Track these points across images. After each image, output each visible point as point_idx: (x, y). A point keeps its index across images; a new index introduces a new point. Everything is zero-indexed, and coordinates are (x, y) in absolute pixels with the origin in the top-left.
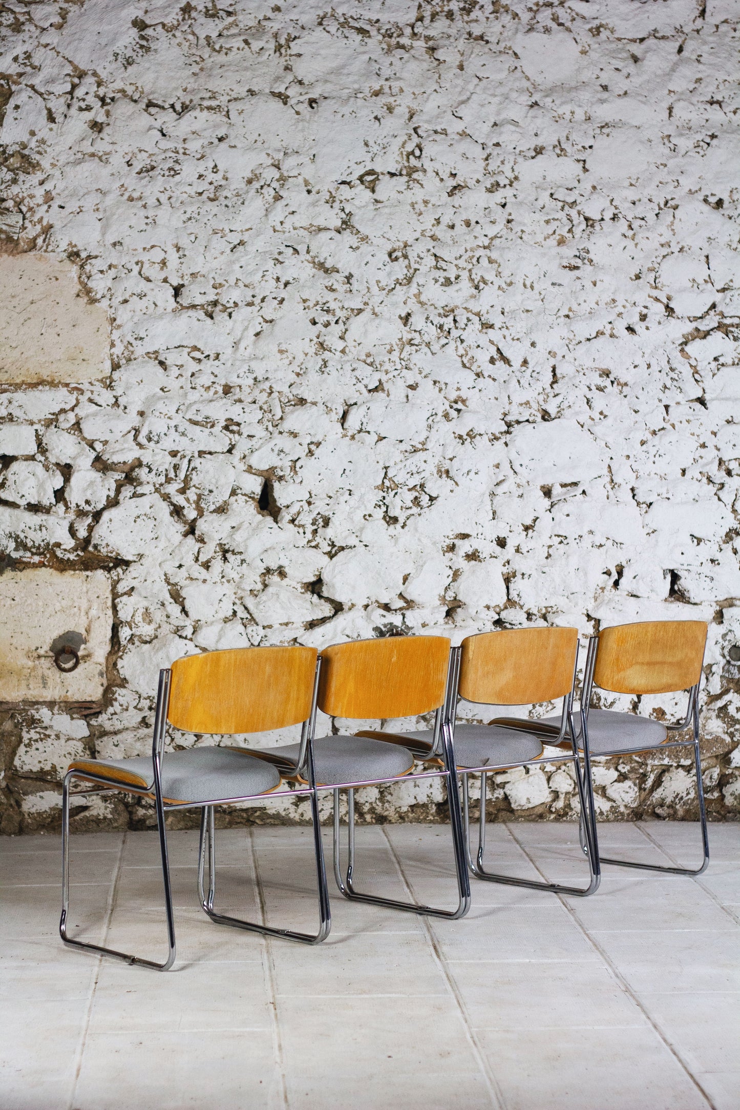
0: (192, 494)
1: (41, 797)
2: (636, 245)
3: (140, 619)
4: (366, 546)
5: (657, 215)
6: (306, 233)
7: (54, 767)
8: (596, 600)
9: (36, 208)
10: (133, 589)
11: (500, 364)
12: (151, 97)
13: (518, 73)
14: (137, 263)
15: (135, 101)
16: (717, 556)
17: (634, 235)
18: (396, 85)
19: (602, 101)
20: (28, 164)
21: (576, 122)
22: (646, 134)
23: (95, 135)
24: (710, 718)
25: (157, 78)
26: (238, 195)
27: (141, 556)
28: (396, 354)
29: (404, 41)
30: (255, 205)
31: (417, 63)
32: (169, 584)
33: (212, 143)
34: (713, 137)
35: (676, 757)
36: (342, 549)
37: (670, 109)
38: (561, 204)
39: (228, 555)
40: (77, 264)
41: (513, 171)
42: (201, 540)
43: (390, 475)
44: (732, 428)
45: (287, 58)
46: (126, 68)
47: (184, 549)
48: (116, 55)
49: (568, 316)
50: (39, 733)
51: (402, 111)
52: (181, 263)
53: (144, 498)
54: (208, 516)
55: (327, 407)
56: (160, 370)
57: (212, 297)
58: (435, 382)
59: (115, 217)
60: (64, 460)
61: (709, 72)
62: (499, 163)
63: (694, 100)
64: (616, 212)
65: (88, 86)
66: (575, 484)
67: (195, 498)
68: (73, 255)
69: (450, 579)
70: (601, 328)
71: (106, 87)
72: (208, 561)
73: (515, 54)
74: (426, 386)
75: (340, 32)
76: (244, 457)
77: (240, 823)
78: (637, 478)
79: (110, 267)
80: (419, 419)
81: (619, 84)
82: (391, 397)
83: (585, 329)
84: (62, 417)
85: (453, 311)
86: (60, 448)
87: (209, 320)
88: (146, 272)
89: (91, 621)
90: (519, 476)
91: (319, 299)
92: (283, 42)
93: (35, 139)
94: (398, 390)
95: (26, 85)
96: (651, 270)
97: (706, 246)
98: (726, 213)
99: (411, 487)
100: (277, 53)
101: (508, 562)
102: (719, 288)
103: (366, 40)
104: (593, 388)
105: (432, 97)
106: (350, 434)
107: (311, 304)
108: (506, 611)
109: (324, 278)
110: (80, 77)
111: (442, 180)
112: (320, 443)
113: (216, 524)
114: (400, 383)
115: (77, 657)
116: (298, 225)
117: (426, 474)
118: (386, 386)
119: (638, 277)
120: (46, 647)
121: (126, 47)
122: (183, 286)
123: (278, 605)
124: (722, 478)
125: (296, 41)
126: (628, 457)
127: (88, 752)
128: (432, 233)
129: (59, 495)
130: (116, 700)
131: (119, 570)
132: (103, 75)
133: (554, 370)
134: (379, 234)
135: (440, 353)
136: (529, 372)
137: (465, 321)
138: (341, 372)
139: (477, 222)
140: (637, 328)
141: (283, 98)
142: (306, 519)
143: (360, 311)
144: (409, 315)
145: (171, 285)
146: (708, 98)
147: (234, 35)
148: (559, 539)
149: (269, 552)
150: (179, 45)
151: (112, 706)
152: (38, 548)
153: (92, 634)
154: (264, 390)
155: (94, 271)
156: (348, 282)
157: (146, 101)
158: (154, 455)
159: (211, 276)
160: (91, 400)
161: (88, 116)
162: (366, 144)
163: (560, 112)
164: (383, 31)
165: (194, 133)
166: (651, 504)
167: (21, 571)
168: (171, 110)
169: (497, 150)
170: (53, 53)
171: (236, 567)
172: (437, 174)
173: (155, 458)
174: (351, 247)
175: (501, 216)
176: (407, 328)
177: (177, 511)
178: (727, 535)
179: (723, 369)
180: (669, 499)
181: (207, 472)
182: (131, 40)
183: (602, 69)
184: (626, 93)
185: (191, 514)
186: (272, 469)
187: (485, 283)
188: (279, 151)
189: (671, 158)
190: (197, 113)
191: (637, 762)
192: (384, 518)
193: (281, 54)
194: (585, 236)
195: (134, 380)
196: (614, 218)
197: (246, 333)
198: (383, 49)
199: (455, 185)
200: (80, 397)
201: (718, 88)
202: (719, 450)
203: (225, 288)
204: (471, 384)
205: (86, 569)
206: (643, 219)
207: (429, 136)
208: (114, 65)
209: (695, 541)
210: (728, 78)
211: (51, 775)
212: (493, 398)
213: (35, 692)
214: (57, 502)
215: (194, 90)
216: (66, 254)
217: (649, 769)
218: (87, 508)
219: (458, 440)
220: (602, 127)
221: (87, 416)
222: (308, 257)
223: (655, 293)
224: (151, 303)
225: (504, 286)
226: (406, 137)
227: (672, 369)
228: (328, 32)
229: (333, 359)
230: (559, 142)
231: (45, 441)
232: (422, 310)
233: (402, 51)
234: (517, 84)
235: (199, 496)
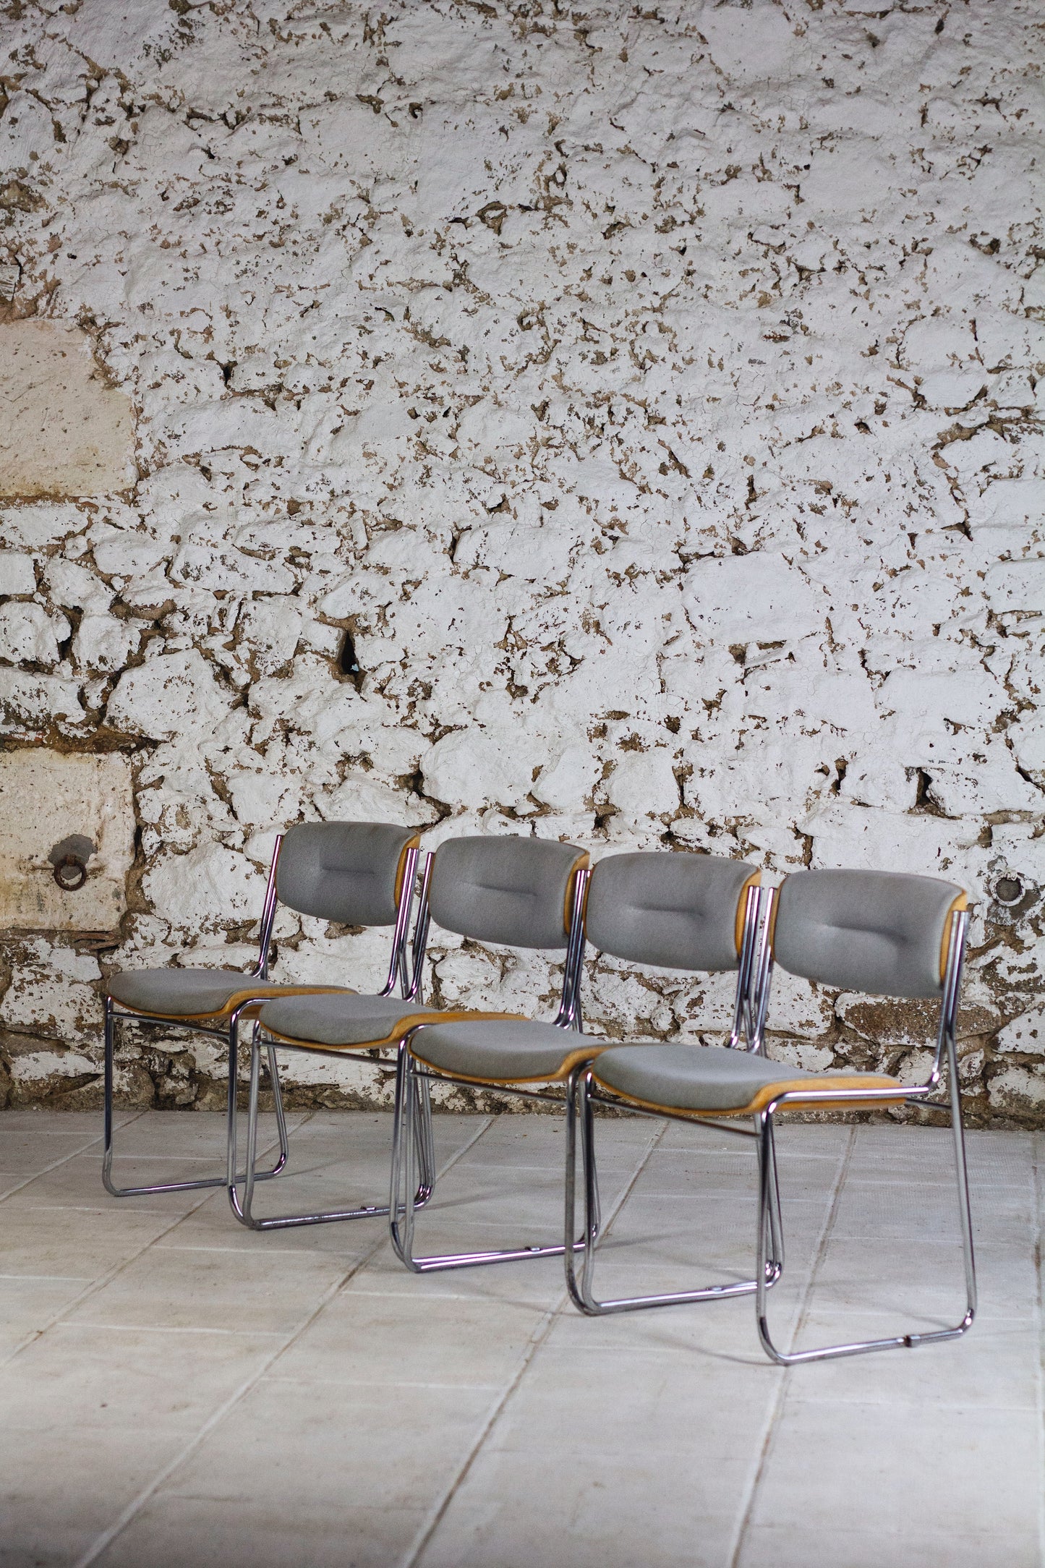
0: (243, 651)
1: (35, 1059)
2: (871, 306)
3: (173, 821)
4: (482, 726)
5: (901, 263)
6: (404, 291)
7: (52, 1019)
8: (808, 809)
9: (37, 258)
10: (162, 779)
11: (673, 473)
12: (193, 105)
13: (705, 65)
14: (172, 333)
15: (173, 111)
16: (984, 750)
17: (868, 291)
18: (531, 83)
19: (824, 102)
20: (30, 200)
21: (786, 132)
22: (888, 148)
23: (118, 158)
24: (972, 981)
25: (203, 78)
26: (311, 239)
27: (173, 734)
28: (527, 459)
29: (544, 21)
30: (334, 254)
31: (560, 52)
32: (212, 773)
33: (276, 167)
34: (985, 150)
35: (920, 1034)
36: (450, 729)
37: (924, 113)
38: (765, 248)
39: (291, 736)
40: (91, 334)
41: (695, 202)
42: (256, 715)
43: (515, 628)
44: (1008, 566)
45: (382, 48)
46: (160, 65)
47: (230, 727)
48: (147, 48)
49: (772, 407)
50: (35, 972)
51: (539, 119)
52: (233, 333)
53: (177, 655)
54: (265, 682)
55: (430, 532)
56: (203, 480)
57: (272, 379)
58: (581, 499)
59: (144, 270)
60: (72, 603)
61: (982, 58)
62: (675, 191)
63: (958, 99)
64: (843, 259)
65: (108, 92)
66: (780, 644)
67: (248, 655)
68: (87, 323)
69: (599, 775)
70: (819, 424)
71: (134, 92)
72: (265, 743)
73: (702, 37)
74: (569, 504)
75: (454, 11)
76: (315, 601)
77: (305, 1104)
78: (868, 636)
79: (137, 337)
80: (558, 549)
81: (850, 78)
82: (520, 519)
83: (793, 425)
84: (69, 544)
85: (608, 399)
86: (67, 585)
87: (269, 412)
88: (185, 345)
89: (104, 822)
90: (699, 632)
91: (421, 382)
92: (374, 25)
93: (37, 164)
94: (529, 509)
95: (27, 91)
96: (890, 341)
97: (971, 306)
98: (1003, 259)
99: (545, 645)
100: (368, 42)
101: (681, 752)
102: (991, 367)
103: (491, 21)
104: (806, 508)
105: (581, 100)
106: (462, 570)
107: (410, 389)
108: (678, 822)
109: (428, 354)
110: (99, 80)
111: (595, 216)
112: (420, 583)
113: (274, 693)
114: (532, 499)
115: (83, 870)
116: (393, 279)
117: (567, 627)
118: (512, 504)
119: (873, 352)
120: (43, 856)
121: (161, 37)
122: (235, 364)
123: (359, 806)
124: (991, 638)
125: (393, 24)
126: (856, 607)
127: (99, 1001)
128: (580, 290)
129: (65, 648)
130: (136, 930)
131: (143, 752)
132: (130, 75)
133: (751, 483)
134: (505, 291)
135: (589, 458)
136: (714, 485)
137: (625, 414)
138: (449, 483)
139: (644, 275)
140: (870, 424)
141: (375, 104)
142: (399, 687)
143: (478, 399)
144: (545, 405)
145: (218, 363)
146: (980, 95)
147: (308, 18)
148: (755, 722)
149: (347, 732)
150: (234, 32)
151: (132, 938)
152: (36, 721)
153: (105, 840)
154: (344, 508)
155: (116, 343)
156: (463, 359)
157: (186, 110)
158: (193, 596)
159: (272, 350)
160: (107, 521)
161: (109, 131)
162: (488, 167)
163: (764, 117)
164: (514, 8)
165: (252, 153)
166: (888, 674)
167: (11, 751)
168: (221, 122)
169: (671, 174)
170: (64, 47)
171: (302, 752)
172: (588, 207)
173: (195, 601)
174: (466, 310)
175: (677, 265)
176: (543, 423)
177: (224, 674)
178: (999, 719)
179: (995, 482)
180: (914, 667)
181: (263, 621)
182: (168, 27)
183: (824, 57)
184: (858, 90)
185: (241, 678)
186: (353, 618)
187: (653, 360)
188: (367, 177)
189: (922, 181)
190: (255, 125)
191: (865, 1040)
192: (508, 687)
193: (373, 43)
194: (797, 293)
195: (167, 494)
196: (840, 267)
197: (319, 429)
198: (514, 34)
199: (612, 222)
200: (93, 516)
201: (993, 80)
202: (988, 598)
203: (291, 367)
204: (633, 502)
205: (99, 751)
206: (881, 269)
207: (576, 154)
208: (144, 62)
209: (952, 727)
210: (1008, 67)
211: (49, 1030)
212: (663, 522)
213: (27, 917)
214: (63, 657)
215: (253, 93)
216: (76, 321)
217: (882, 1050)
218: (103, 668)
219: (612, 580)
220: (824, 139)
221: (103, 542)
222: (406, 324)
223: (897, 374)
224: (192, 387)
225: (680, 364)
226: (543, 156)
227: (921, 483)
228: (438, 11)
229: (440, 466)
230: (762, 161)
231: (46, 576)
232: (563, 398)
233: (541, 35)
234: (703, 79)
235: (254, 654)
